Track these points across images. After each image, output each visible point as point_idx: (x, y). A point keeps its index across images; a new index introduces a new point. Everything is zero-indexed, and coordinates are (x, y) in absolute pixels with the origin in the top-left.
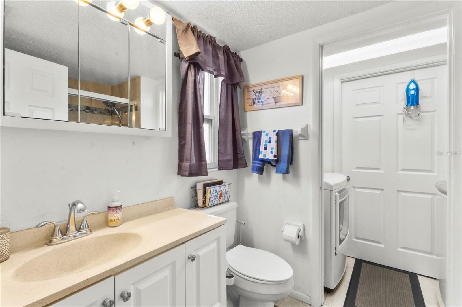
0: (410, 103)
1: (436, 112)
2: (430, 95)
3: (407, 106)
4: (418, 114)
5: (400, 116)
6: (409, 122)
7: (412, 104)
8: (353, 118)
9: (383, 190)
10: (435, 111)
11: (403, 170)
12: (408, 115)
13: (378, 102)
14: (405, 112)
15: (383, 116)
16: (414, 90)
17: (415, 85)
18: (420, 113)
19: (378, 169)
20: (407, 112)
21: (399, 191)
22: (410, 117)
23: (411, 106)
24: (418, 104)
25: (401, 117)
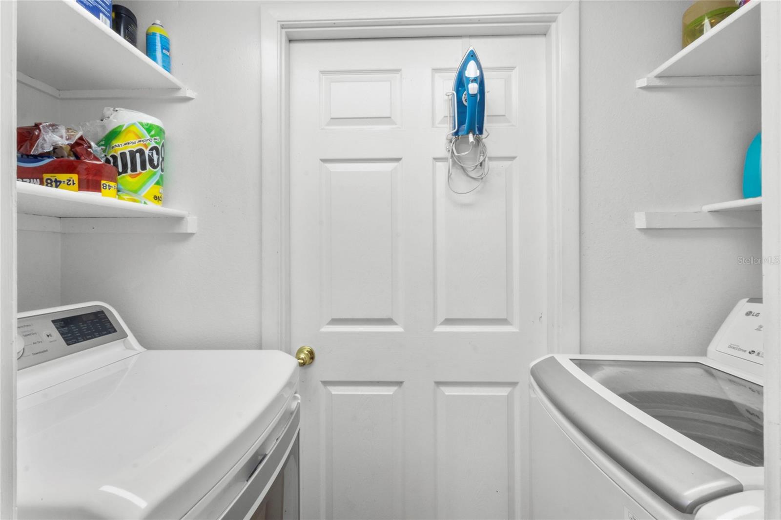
0: (465, 127)
1: (515, 161)
2: (504, 114)
3: (456, 134)
4: (481, 160)
5: (440, 164)
6: (462, 183)
7: (471, 130)
8: (324, 161)
9: (399, 384)
10: (513, 158)
11: (448, 321)
12: (457, 163)
13: (387, 119)
14: (453, 152)
15: (401, 162)
16: (477, 83)
17: (478, 69)
18: (484, 160)
19: (389, 321)
20: (458, 153)
21: (439, 384)
22: (462, 167)
23: (468, 133)
24: (481, 131)
25: (442, 168)
